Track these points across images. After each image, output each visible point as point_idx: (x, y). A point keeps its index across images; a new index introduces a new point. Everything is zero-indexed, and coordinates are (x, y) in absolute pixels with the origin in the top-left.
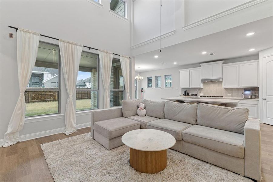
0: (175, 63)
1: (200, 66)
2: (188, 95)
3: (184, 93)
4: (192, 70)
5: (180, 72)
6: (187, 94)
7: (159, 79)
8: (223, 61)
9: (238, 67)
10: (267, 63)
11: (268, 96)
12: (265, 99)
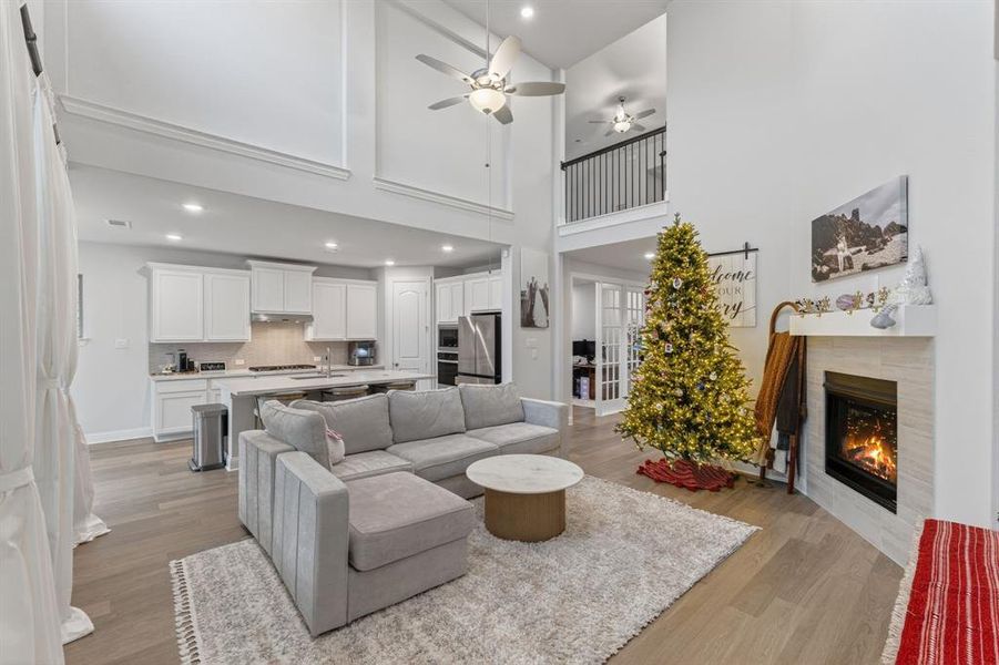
2: (192, 368)
3: (178, 363)
4: (214, 273)
5: (155, 273)
6: (187, 364)
8: (314, 268)
9: (344, 289)
10: (400, 294)
11: (402, 357)
12: (397, 365)
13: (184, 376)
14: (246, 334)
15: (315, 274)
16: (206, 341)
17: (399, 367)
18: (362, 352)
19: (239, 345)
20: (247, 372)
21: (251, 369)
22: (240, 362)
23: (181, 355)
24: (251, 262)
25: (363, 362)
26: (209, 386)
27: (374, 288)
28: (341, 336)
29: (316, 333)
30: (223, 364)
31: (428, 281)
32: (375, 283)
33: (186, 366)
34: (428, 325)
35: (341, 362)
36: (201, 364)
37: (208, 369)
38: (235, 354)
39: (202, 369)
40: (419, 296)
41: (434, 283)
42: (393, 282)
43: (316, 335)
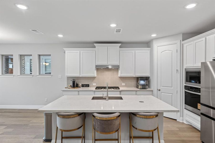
0: (60, 36)
1: (95, 47)
2: (77, 86)
3: (72, 84)
4: (83, 50)
5: (66, 52)
6: (75, 84)
7: (27, 59)
8: (120, 44)
10: (161, 53)
11: (162, 86)
12: (160, 90)
14: (94, 74)
15: (120, 47)
16: (81, 76)
17: (160, 92)
18: (142, 82)
19: (94, 78)
22: (94, 84)
23: (73, 81)
27: (149, 51)
28: (132, 75)
30: (89, 85)
34: (179, 69)
35: (133, 87)
36: (82, 85)
37: (84, 87)
38: (93, 81)
39: (82, 87)
40: (172, 53)
41: (183, 43)
42: (158, 46)
43: (121, 74)
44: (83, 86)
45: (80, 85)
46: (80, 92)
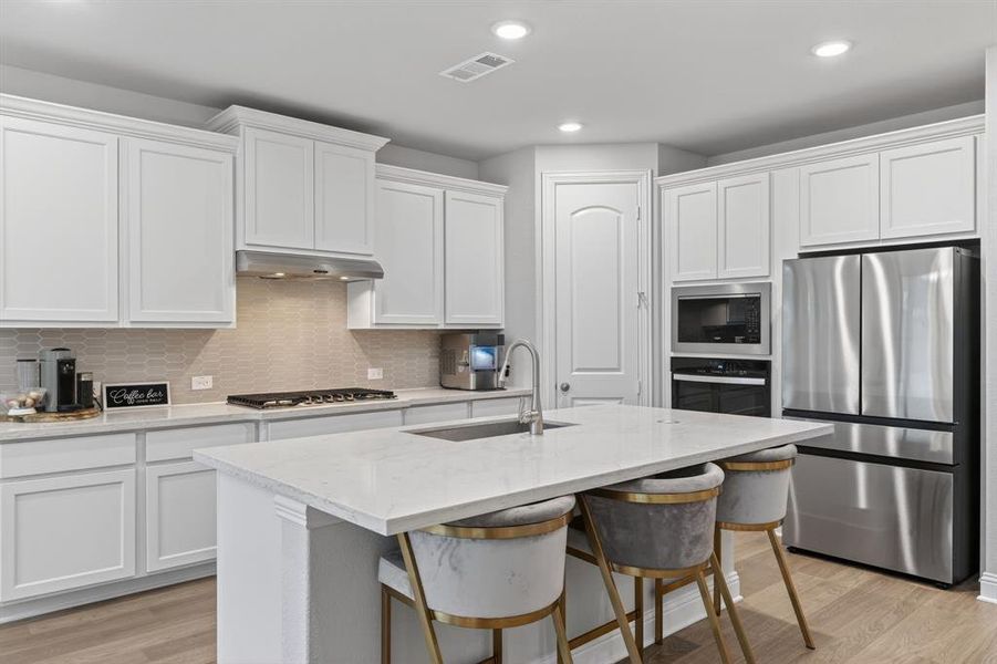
2: (88, 400)
3: (51, 387)
8: (382, 142)
9: (439, 200)
10: (573, 213)
11: (578, 370)
12: (566, 389)
13: (70, 425)
15: (381, 157)
17: (570, 394)
18: (481, 357)
20: (222, 409)
21: (232, 400)
22: (202, 383)
23: (61, 363)
24: (237, 112)
25: (485, 381)
26: (141, 453)
27: (499, 202)
29: (382, 307)
30: (163, 388)
31: (645, 181)
32: (502, 189)
33: (72, 395)
35: (418, 386)
36: (109, 389)
37: (125, 404)
38: (190, 362)
39: (111, 404)
40: (618, 218)
41: (660, 182)
42: (556, 184)
43: (383, 312)
44: (118, 397)
45: (98, 390)
46: (149, 435)
